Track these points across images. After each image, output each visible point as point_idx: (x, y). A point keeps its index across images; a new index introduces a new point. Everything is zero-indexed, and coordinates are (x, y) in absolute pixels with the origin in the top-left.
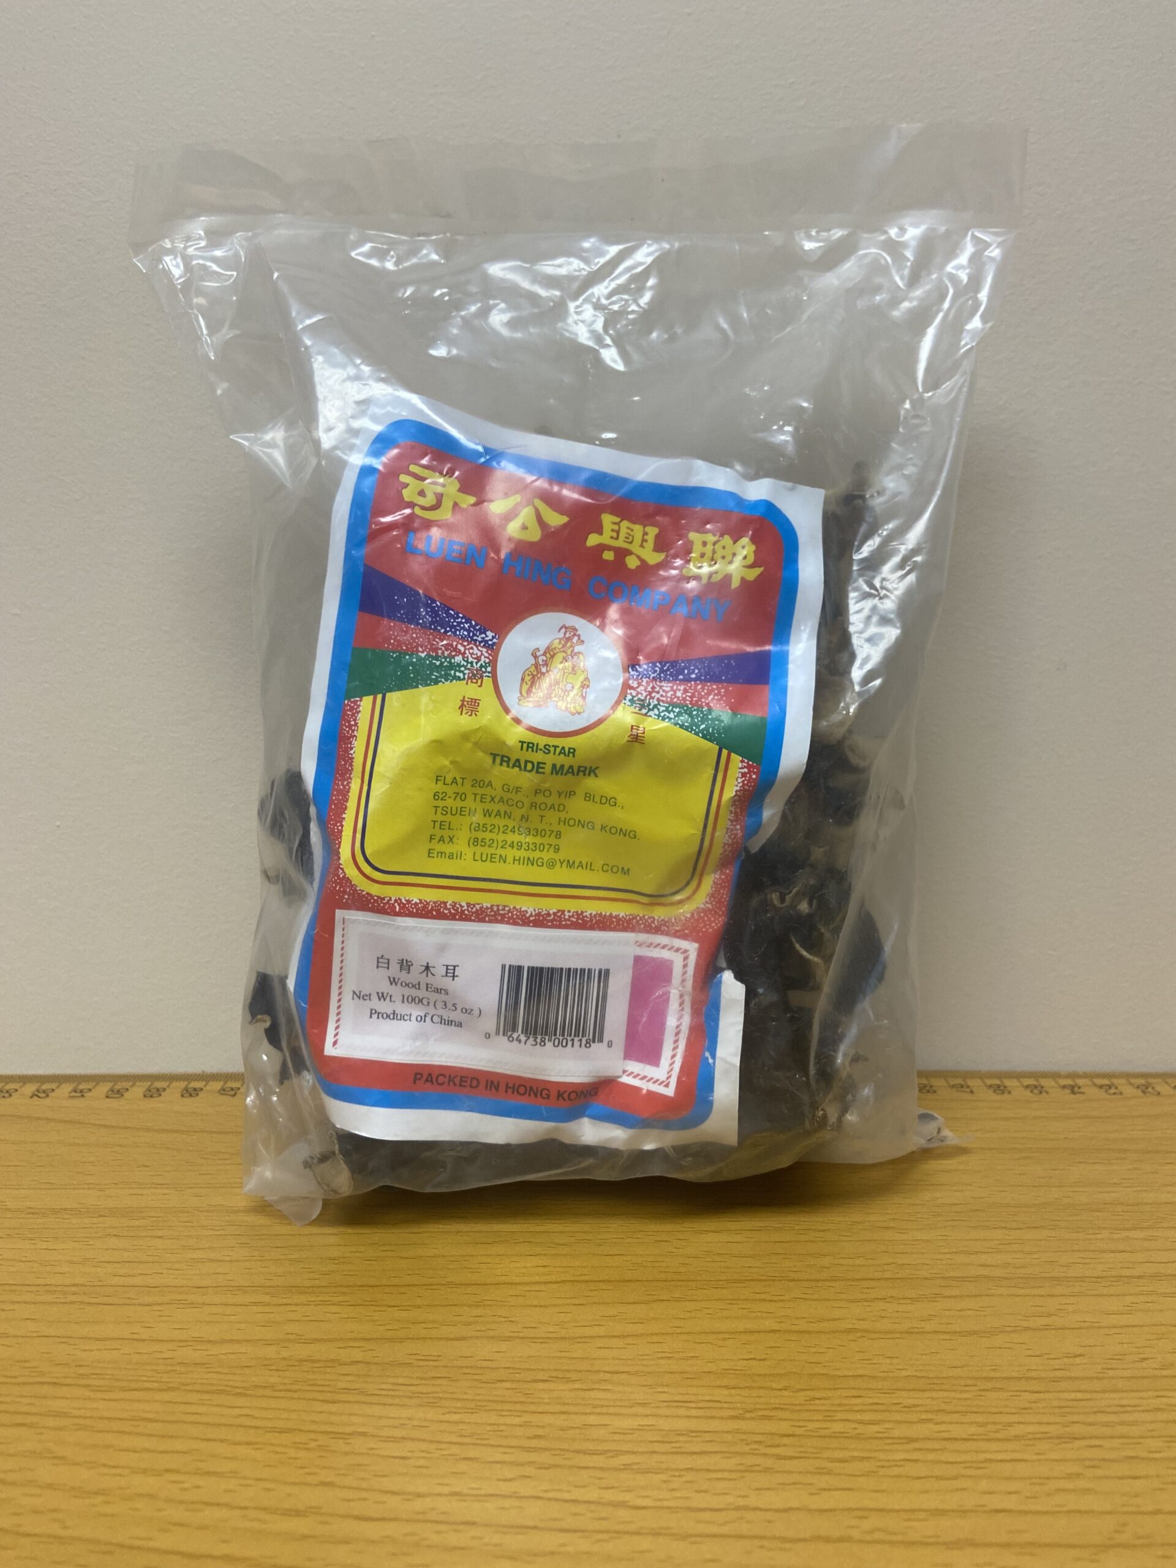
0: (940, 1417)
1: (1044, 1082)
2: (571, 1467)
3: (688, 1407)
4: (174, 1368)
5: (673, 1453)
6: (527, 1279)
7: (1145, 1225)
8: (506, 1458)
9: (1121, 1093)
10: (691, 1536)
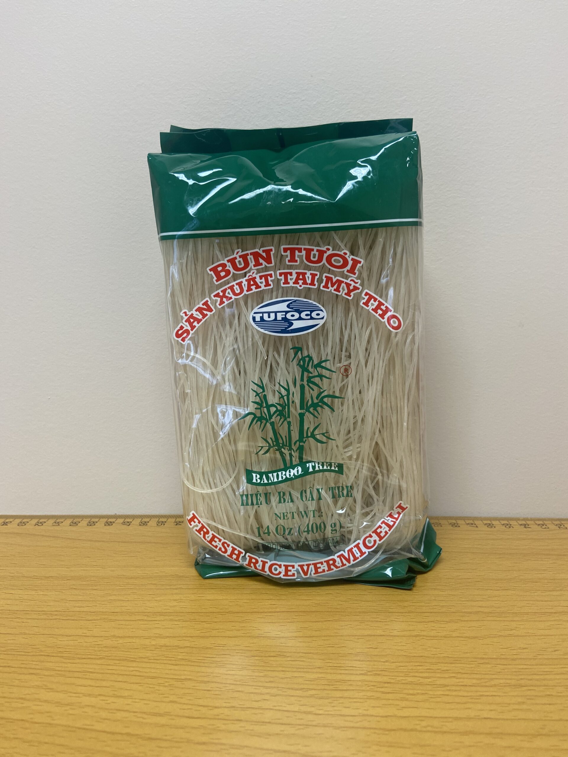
0: (459, 676)
1: (512, 522)
2: (286, 696)
3: (341, 669)
4: (102, 649)
5: (333, 690)
6: (266, 610)
7: (558, 589)
8: (257, 691)
9: (548, 528)
10: (342, 727)
